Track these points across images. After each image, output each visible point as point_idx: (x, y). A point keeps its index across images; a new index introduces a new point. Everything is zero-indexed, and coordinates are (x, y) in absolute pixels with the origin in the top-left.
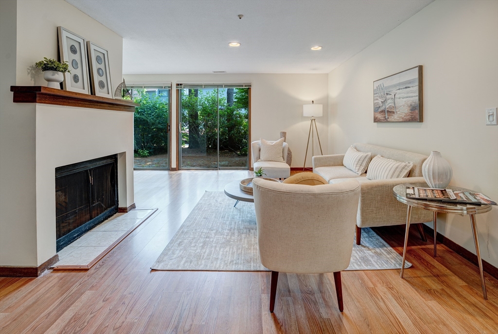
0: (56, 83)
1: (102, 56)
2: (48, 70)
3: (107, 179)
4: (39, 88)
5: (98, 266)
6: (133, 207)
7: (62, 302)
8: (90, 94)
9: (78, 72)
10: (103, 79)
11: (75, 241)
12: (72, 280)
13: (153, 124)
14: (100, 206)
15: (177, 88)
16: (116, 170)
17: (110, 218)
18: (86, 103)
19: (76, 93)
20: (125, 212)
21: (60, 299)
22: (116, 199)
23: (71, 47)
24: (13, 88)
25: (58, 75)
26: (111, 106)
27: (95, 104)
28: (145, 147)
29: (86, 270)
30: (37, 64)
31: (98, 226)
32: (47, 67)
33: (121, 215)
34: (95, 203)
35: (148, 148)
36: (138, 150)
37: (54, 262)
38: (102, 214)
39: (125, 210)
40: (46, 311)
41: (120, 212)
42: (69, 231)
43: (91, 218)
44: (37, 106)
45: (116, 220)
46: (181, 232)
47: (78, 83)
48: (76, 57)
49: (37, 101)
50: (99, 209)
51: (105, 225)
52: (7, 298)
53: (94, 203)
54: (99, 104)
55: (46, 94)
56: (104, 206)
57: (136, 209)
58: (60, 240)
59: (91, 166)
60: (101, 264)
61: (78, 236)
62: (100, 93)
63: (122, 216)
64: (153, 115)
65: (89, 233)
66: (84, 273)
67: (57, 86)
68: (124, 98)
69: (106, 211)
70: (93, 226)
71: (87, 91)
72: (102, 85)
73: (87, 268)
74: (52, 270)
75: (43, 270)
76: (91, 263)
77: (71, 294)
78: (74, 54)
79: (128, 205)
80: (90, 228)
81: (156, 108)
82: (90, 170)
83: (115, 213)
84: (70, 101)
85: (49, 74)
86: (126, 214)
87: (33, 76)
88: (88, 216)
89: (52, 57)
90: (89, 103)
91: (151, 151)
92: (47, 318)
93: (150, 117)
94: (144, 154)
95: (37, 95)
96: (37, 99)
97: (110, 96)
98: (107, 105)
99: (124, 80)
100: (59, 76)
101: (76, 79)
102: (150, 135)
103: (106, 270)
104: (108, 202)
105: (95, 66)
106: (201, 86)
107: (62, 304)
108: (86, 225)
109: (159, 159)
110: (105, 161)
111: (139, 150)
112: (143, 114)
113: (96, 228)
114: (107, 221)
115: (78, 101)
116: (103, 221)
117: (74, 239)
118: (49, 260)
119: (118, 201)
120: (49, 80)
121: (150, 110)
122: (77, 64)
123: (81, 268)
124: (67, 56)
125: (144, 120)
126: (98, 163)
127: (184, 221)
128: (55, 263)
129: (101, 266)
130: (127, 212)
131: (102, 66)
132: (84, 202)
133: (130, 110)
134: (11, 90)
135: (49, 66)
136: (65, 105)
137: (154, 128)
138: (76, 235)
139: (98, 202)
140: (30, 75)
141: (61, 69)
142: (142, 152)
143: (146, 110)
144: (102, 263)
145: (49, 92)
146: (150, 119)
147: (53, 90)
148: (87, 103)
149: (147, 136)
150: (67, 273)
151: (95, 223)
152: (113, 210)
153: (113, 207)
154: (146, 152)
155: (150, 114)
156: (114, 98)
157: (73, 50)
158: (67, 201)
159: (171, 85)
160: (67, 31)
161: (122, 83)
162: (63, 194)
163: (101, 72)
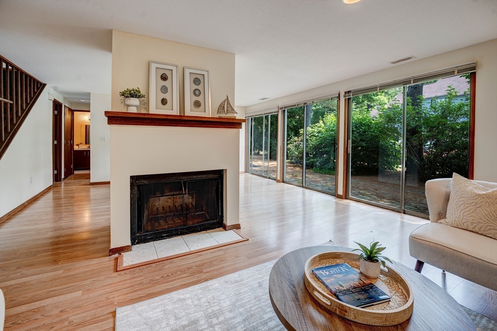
1: (200, 78)
6: (236, 227)
8: (178, 114)
9: (166, 96)
11: (163, 240)
15: (344, 97)
16: (220, 186)
22: (220, 214)
23: (161, 76)
29: (116, 271)
38: (199, 224)
47: (166, 105)
48: (166, 83)
56: (208, 217)
57: (241, 230)
59: (185, 178)
61: (167, 236)
62: (191, 112)
65: (179, 237)
67: (134, 110)
70: (186, 232)
72: (197, 104)
73: (118, 269)
75: (114, 253)
78: (165, 80)
80: (183, 234)
82: (185, 182)
83: (218, 228)
86: (223, 232)
96: (109, 121)
101: (164, 102)
106: (374, 89)
108: (178, 230)
110: (205, 176)
113: (188, 235)
116: (201, 231)
118: (120, 247)
119: (223, 217)
120: (128, 106)
122: (166, 89)
123: (119, 266)
126: (195, 176)
131: (200, 87)
152: (215, 224)
153: (215, 221)
157: (164, 78)
158: (194, 204)
159: (338, 95)
160: (155, 62)
161: (225, 101)
162: (191, 197)
163: (197, 92)
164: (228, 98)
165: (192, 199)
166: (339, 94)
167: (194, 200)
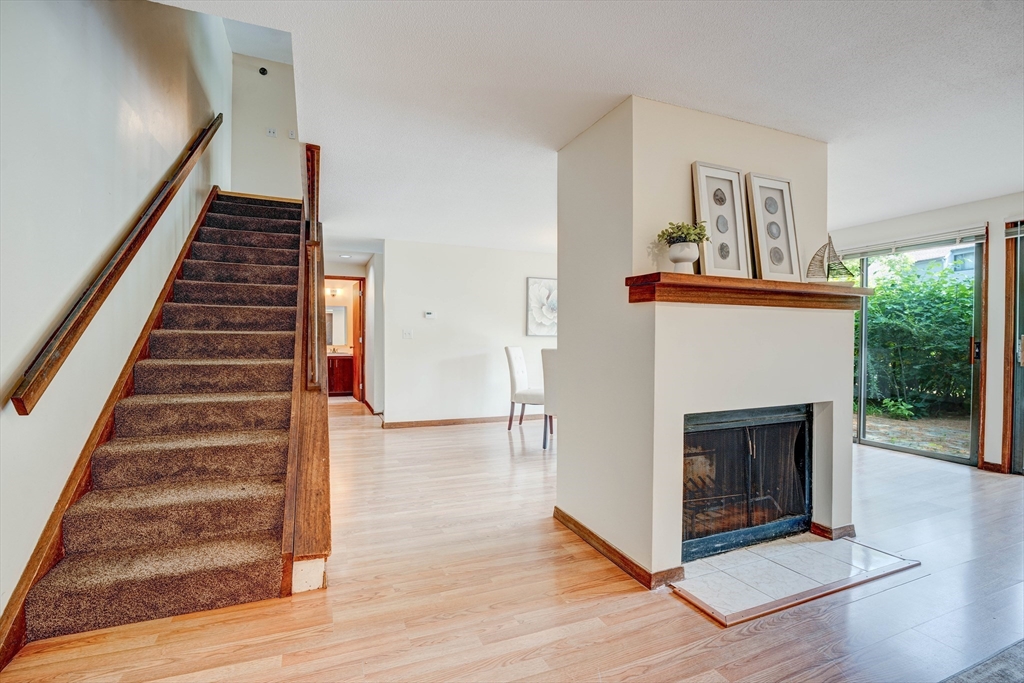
0: (686, 264)
1: (776, 196)
2: (674, 243)
3: (786, 454)
4: (657, 276)
5: (745, 631)
6: (849, 532)
7: (670, 660)
8: (751, 277)
9: (727, 238)
10: (780, 243)
11: (717, 557)
12: (696, 629)
13: (928, 339)
14: (769, 505)
15: (1007, 234)
16: (807, 439)
17: (792, 538)
18: (740, 296)
19: (720, 279)
20: (826, 537)
21: (669, 652)
22: (807, 502)
23: (715, 194)
24: (630, 281)
25: (689, 247)
26: (795, 298)
27: (760, 297)
28: (902, 395)
29: (724, 626)
30: (659, 236)
31: (763, 545)
32: (674, 238)
33: (816, 540)
34: (758, 496)
35: (913, 398)
36: (882, 400)
37: (676, 578)
38: (773, 523)
39: (827, 532)
40: (646, 659)
41: (815, 533)
42: (708, 533)
43: (749, 524)
44: (656, 307)
45: (801, 548)
46: (996, 669)
47: (728, 259)
48: (724, 210)
49: (656, 298)
50: (767, 511)
51: (778, 548)
52: (610, 599)
53: (756, 496)
54: (768, 297)
55: (669, 285)
56: (779, 508)
57: (856, 540)
58: (692, 543)
59: (752, 421)
60: (752, 629)
61: (722, 548)
62: (771, 273)
63: (817, 543)
64: (928, 318)
65: (743, 551)
66: (718, 629)
67: (689, 269)
68: (831, 280)
69: (781, 519)
70: (753, 541)
71: (745, 272)
72: (777, 256)
73: (723, 621)
74: (671, 591)
75: (659, 583)
76: (734, 616)
77: (687, 655)
78: (721, 204)
79: (836, 524)
80: (747, 544)
81: (939, 298)
82: (751, 429)
83: (804, 531)
84: (710, 294)
85: (677, 249)
86: (827, 542)
87: (657, 257)
88: (743, 518)
89: (682, 218)
90: (747, 296)
91: (919, 405)
92: (644, 673)
93: (920, 321)
94: (899, 412)
95: (657, 288)
96: (657, 294)
97: (795, 278)
98: (787, 297)
99: (830, 237)
100: (690, 251)
101: (723, 251)
102: (917, 367)
103: (759, 651)
104: (789, 502)
105: (761, 219)
107: (670, 665)
108: (739, 535)
109: (944, 429)
110: (784, 415)
111: (886, 401)
112: (898, 317)
113: (758, 546)
114: (782, 540)
115: (725, 292)
116: (774, 538)
117: (715, 552)
118: (669, 571)
119: (811, 508)
120: (676, 261)
121: (921, 304)
122: (725, 223)
123: (715, 615)
124: (707, 211)
125: (901, 330)
126: (767, 417)
127: (1014, 641)
128: (677, 580)
129: (751, 634)
130: (831, 539)
131: (777, 218)
132: (736, 489)
133: (846, 305)
134: (627, 285)
135: (675, 235)
136: (701, 302)
137: (931, 350)
138: (719, 545)
139: (765, 495)
140: (650, 257)
141: (693, 237)
142: (894, 406)
143: (907, 305)
144: (755, 628)
145: (672, 281)
146: (917, 328)
147: (679, 277)
148: (744, 296)
149: (910, 367)
150: (691, 610)
151: (758, 537)
152: (798, 523)
153: (797, 517)
154: (905, 408)
155: (921, 315)
156: (805, 280)
157: (719, 199)
158: (713, 476)
159: (984, 232)
160: (706, 165)
161: (824, 247)
162: (708, 462)
163: (774, 229)
164: (830, 242)
165: (711, 465)
166: (987, 228)
167: (714, 467)
